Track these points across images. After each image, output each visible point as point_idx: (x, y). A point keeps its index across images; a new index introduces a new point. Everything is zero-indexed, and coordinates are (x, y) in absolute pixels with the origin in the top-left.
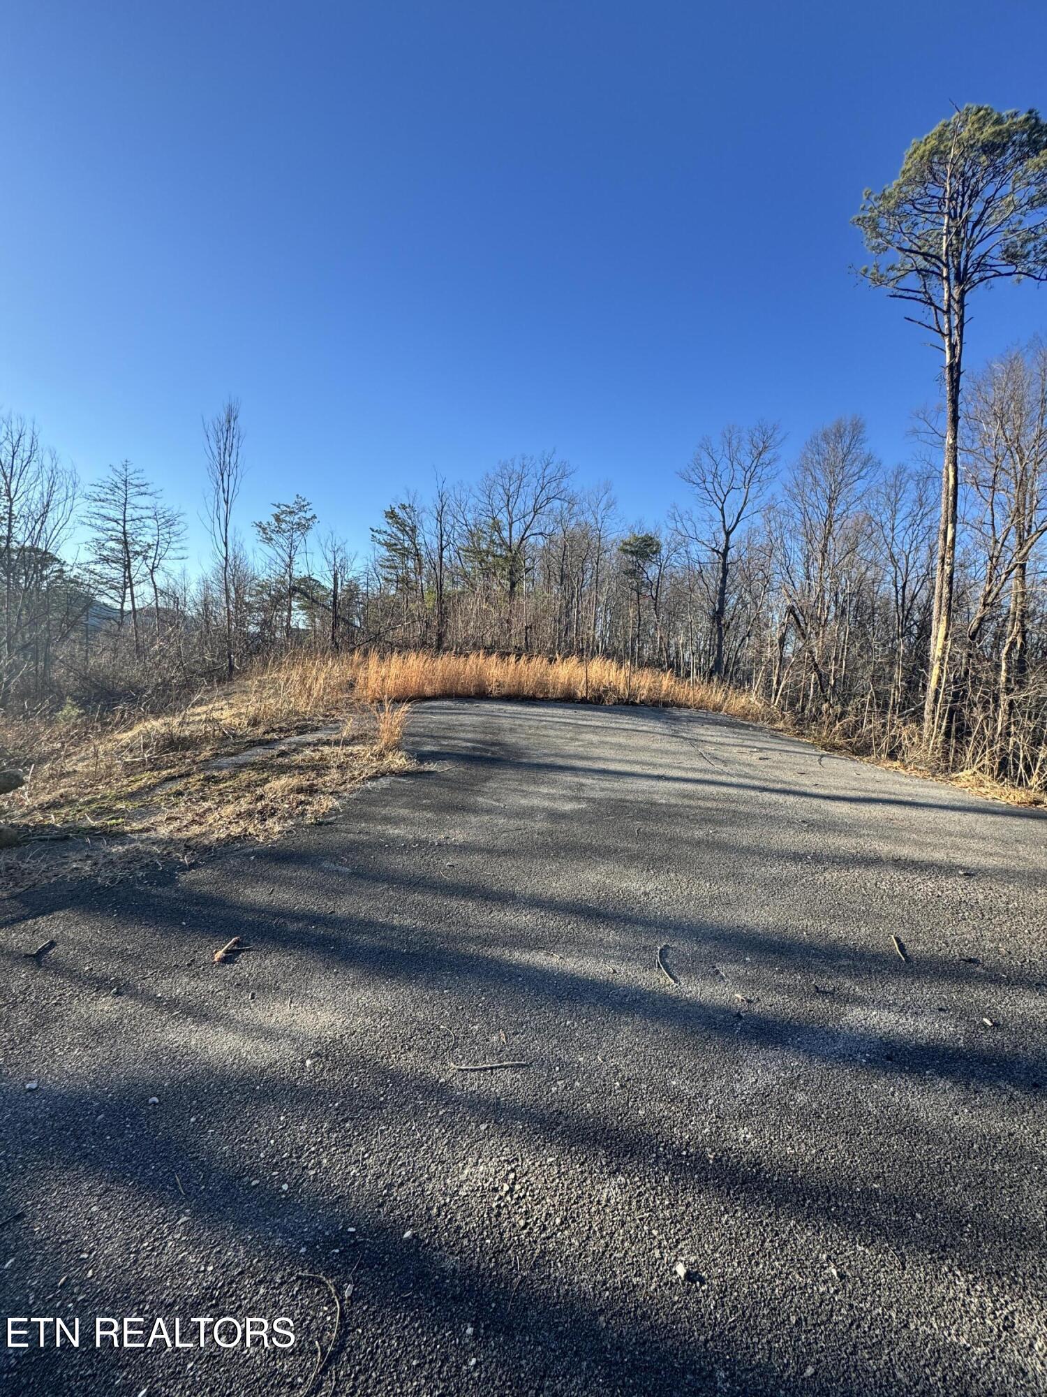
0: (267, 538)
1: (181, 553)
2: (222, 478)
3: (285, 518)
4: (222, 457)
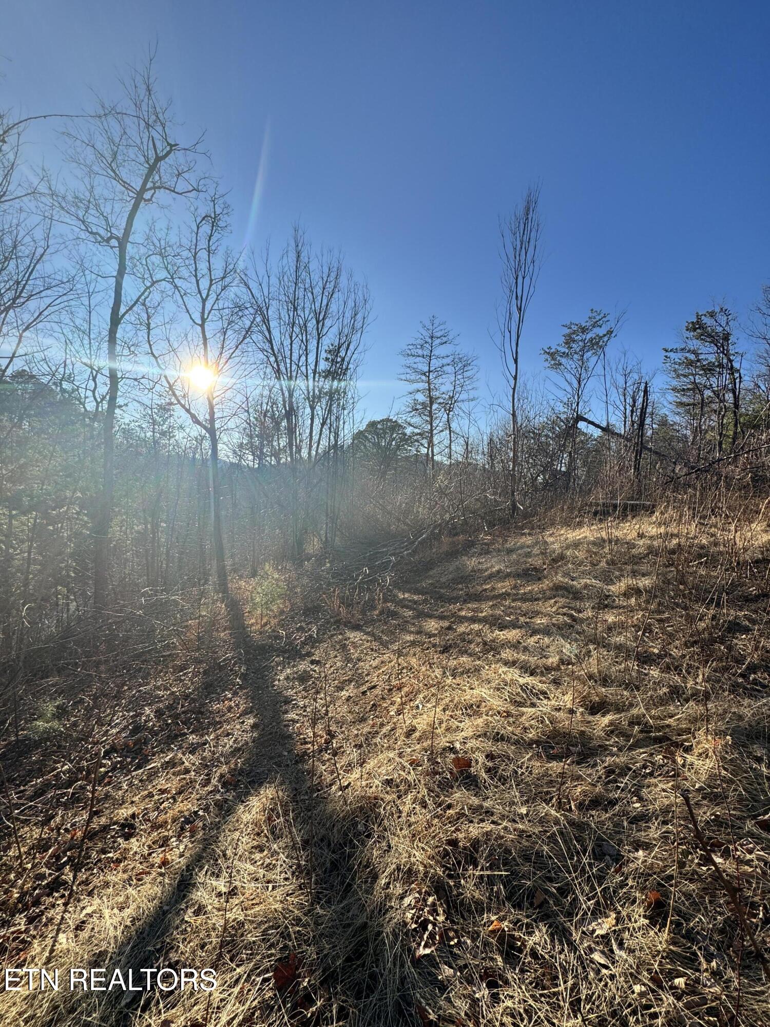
0: (555, 364)
1: (472, 394)
2: (516, 282)
3: (576, 338)
4: (517, 257)
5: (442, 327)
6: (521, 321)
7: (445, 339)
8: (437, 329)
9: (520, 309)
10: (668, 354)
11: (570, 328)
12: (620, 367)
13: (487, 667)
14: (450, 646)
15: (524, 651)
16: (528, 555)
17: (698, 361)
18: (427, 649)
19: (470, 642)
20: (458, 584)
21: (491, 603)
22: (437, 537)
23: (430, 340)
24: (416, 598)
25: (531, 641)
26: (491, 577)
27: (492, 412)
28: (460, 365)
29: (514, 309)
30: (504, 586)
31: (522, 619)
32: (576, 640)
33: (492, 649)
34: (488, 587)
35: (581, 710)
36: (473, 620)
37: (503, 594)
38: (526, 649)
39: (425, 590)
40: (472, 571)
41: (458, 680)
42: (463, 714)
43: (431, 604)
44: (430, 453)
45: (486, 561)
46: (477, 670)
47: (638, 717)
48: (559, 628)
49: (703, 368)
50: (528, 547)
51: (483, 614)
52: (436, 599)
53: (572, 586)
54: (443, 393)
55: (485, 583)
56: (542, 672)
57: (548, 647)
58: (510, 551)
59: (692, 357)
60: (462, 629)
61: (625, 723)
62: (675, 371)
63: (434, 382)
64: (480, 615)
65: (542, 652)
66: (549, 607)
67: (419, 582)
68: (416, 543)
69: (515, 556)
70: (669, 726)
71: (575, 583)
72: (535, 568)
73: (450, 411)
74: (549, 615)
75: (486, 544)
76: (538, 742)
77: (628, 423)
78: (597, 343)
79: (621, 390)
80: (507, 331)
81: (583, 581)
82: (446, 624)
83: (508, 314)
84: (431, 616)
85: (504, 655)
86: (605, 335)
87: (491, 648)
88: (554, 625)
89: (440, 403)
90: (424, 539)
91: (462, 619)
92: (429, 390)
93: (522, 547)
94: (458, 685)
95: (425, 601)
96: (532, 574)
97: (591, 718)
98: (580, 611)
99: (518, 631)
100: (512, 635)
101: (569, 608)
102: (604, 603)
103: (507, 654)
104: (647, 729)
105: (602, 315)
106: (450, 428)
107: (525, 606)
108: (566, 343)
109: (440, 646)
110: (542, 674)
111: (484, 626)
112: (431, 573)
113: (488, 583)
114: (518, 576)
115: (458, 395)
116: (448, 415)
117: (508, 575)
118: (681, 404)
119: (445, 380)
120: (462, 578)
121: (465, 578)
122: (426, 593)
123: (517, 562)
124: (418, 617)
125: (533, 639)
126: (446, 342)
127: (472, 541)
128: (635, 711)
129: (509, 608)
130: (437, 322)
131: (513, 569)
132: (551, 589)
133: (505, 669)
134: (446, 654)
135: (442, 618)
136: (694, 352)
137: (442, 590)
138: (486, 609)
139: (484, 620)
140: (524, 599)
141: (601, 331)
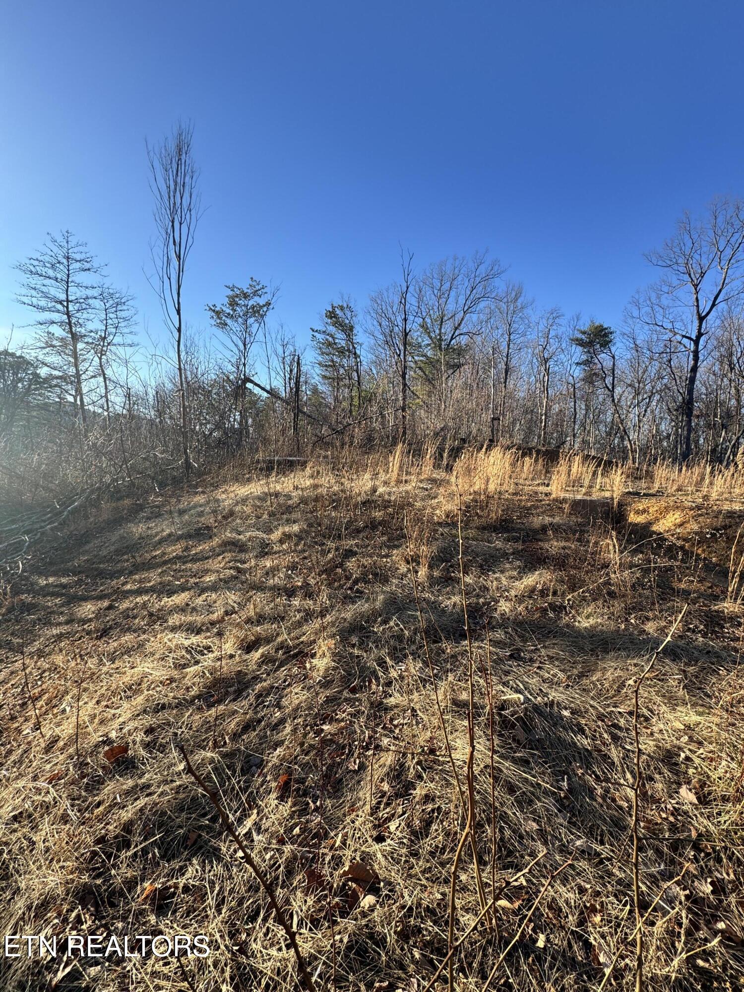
0: (221, 323)
1: (129, 339)
2: (173, 226)
3: (240, 302)
4: (172, 198)
5: (81, 249)
6: (180, 270)
7: (87, 266)
8: (75, 250)
9: (179, 257)
10: (316, 334)
11: (233, 290)
12: (279, 337)
13: (152, 639)
14: (111, 628)
15: (191, 612)
16: (201, 514)
17: (335, 344)
18: (80, 639)
19: (135, 617)
20: (123, 555)
21: (160, 571)
22: (96, 504)
23: (65, 261)
24: (64, 580)
25: (199, 601)
26: (160, 542)
27: (155, 364)
28: (111, 302)
29: (173, 256)
30: (175, 550)
31: (192, 580)
32: (240, 589)
33: (159, 618)
34: (158, 552)
35: (239, 652)
36: (139, 592)
37: (174, 557)
38: (194, 609)
39: (79, 569)
40: (139, 539)
41: (118, 664)
42: (121, 698)
43: (87, 584)
44: (79, 402)
45: (156, 525)
46: (141, 645)
47: (282, 642)
48: (225, 582)
49: (337, 349)
50: (201, 506)
51: (151, 584)
52: (94, 578)
53: (239, 540)
54: (91, 331)
55: (155, 548)
56: (207, 628)
57: (215, 602)
58: (181, 512)
59: (330, 339)
60: (125, 605)
61: (272, 652)
62: (320, 348)
63: (77, 315)
64: (148, 585)
65: (209, 607)
66: (216, 564)
67: (70, 560)
68: (65, 513)
69: (187, 517)
70: (302, 642)
71: (241, 537)
72: (208, 527)
73: (102, 355)
74: (218, 572)
75: (157, 507)
76: (199, 697)
77: (288, 389)
78: (258, 312)
79: (281, 359)
80: (165, 276)
81: (248, 534)
82: (106, 603)
83: (166, 259)
84: (85, 599)
85: (171, 622)
86: (264, 306)
87: (157, 618)
88: (221, 580)
89: (87, 343)
90: (76, 507)
91: (126, 594)
92: (70, 323)
93: (195, 507)
94: (117, 668)
95: (79, 582)
96: (202, 533)
97: (247, 657)
98: (245, 563)
99: (187, 593)
100: (179, 599)
101: (236, 561)
102: (265, 550)
103: (175, 619)
104: (288, 649)
105: (261, 286)
106: (104, 375)
107: (195, 567)
108: (230, 305)
109: (97, 631)
110: (208, 630)
111: (152, 596)
112: (87, 547)
113: (158, 549)
114: (188, 536)
115: (111, 337)
116: (100, 359)
117: (179, 538)
118: (324, 377)
119: (92, 316)
120: (127, 547)
121: (131, 547)
122: (80, 572)
123: (189, 523)
124: (68, 603)
125: (201, 598)
126: (89, 269)
127: (140, 505)
128: (280, 639)
129: (180, 571)
130: (73, 241)
131: (185, 530)
132: (220, 546)
133: (170, 636)
134: (105, 639)
135: (101, 598)
136: (332, 336)
137: (101, 566)
138: (154, 577)
139: (152, 590)
140: (195, 560)
141: (262, 301)
